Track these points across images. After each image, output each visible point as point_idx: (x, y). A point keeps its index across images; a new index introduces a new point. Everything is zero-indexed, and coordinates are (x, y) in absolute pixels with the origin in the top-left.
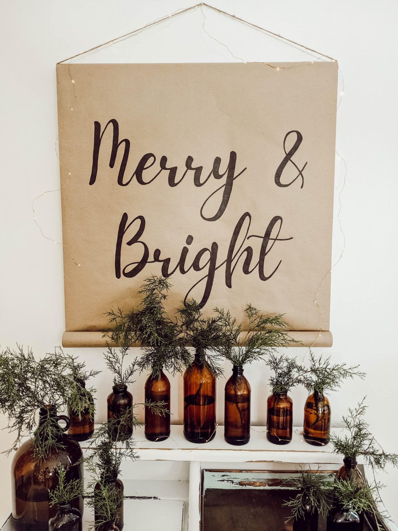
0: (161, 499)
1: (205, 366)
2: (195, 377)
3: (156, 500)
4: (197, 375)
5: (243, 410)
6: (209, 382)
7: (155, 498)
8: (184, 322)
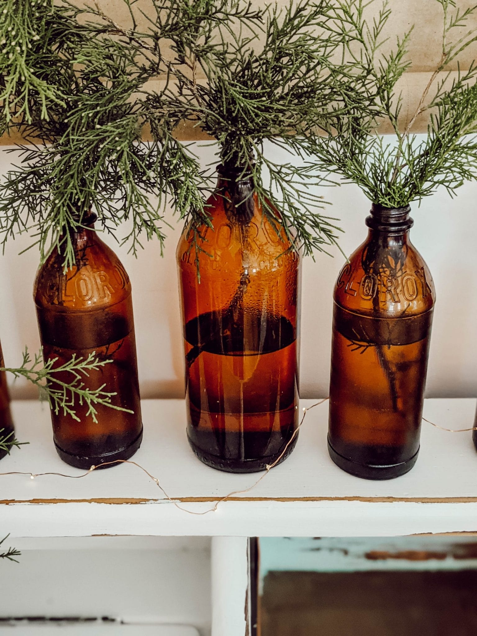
0: (126, 620)
1: (260, 211)
2: (219, 253)
3: (108, 627)
4: (228, 246)
5: (403, 367)
6: (277, 272)
7: (105, 619)
8: (163, 23)
